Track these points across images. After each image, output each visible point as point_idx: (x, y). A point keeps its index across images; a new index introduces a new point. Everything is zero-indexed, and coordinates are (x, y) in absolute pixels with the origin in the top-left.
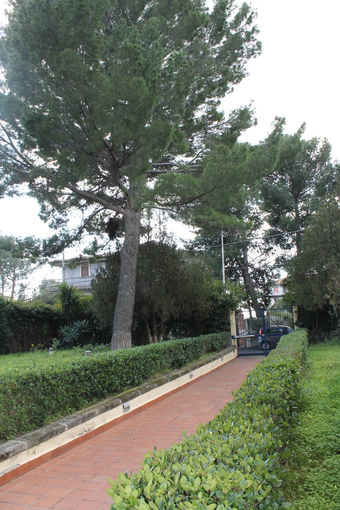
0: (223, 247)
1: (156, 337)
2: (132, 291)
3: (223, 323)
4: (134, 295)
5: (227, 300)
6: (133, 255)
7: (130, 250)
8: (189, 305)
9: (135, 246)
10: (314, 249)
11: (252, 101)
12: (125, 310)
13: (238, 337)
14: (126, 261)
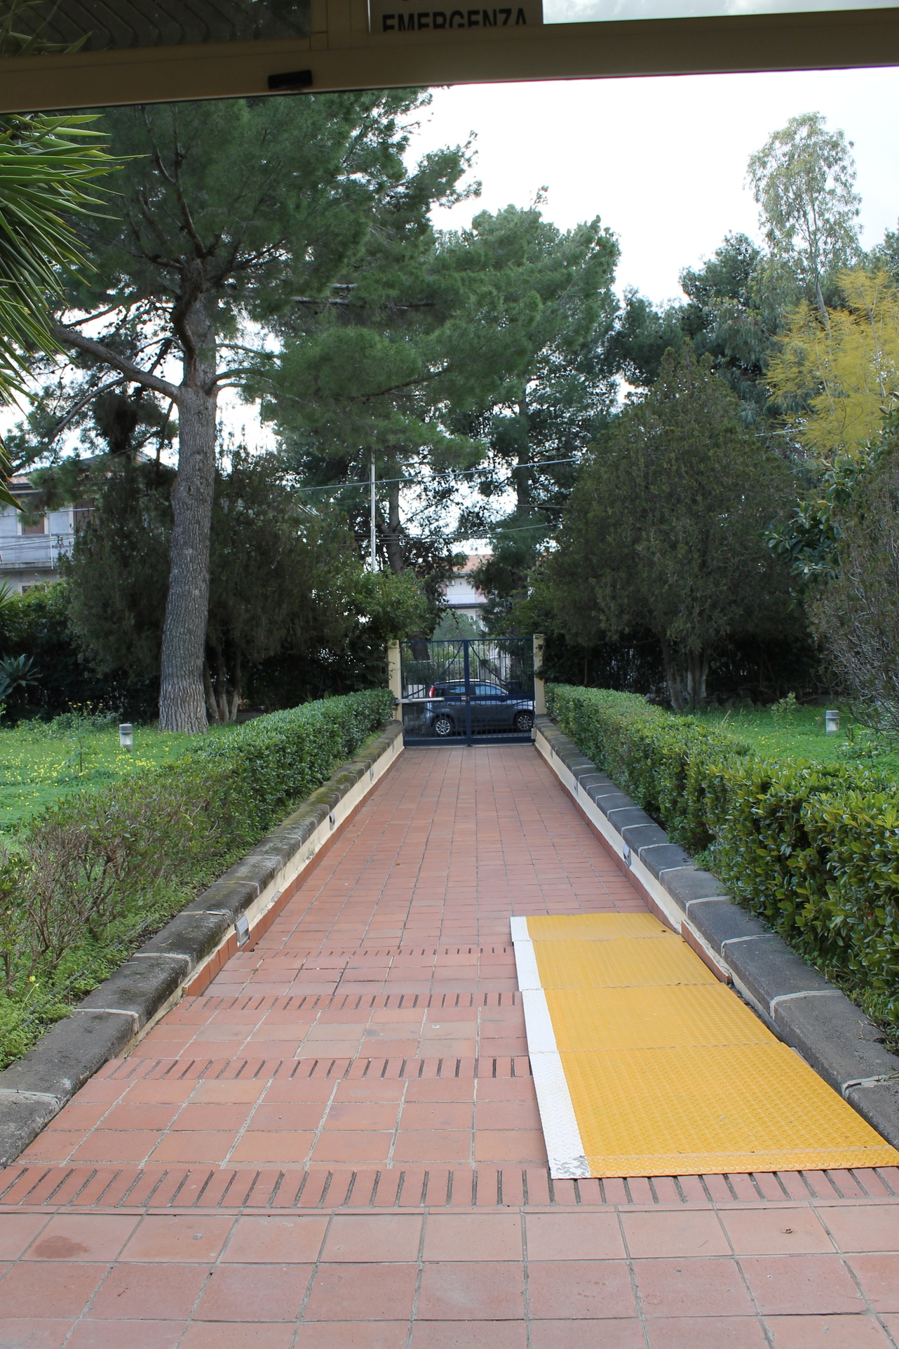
0: (373, 487)
1: (224, 698)
2: (204, 586)
3: (373, 669)
4: (207, 596)
5: (386, 613)
6: (204, 501)
7: (198, 489)
8: (302, 623)
9: (207, 480)
10: (610, 511)
11: (472, 133)
12: (190, 632)
13: (406, 701)
14: (189, 514)
